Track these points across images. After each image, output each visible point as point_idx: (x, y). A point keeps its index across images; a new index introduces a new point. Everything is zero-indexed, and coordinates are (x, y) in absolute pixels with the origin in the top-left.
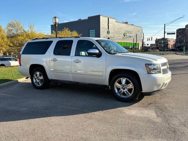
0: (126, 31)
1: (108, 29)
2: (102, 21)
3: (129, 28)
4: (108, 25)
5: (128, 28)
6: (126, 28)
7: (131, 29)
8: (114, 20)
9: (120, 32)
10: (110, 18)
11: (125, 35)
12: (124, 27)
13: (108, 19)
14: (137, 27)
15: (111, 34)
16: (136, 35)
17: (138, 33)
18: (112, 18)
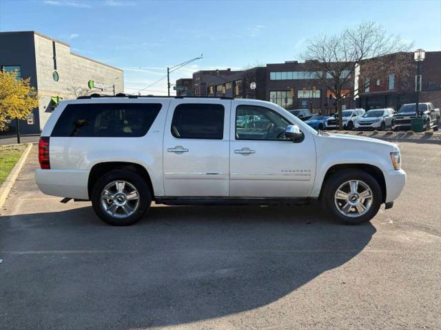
0: (93, 77)
1: (55, 68)
2: (39, 47)
3: (99, 69)
4: (54, 58)
5: (95, 70)
6: (92, 69)
7: (101, 72)
8: (67, 50)
9: (81, 77)
10: (58, 42)
11: (91, 84)
12: (88, 66)
13: (54, 43)
14: (113, 69)
15: (62, 81)
16: (114, 87)
17: (116, 83)
18: (62, 43)
